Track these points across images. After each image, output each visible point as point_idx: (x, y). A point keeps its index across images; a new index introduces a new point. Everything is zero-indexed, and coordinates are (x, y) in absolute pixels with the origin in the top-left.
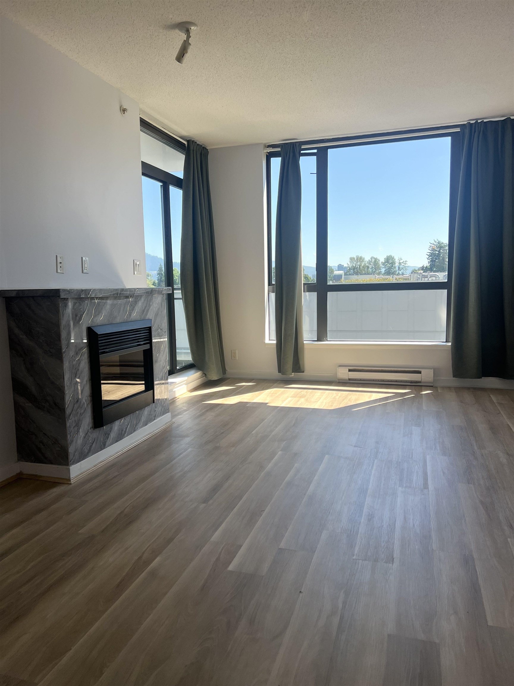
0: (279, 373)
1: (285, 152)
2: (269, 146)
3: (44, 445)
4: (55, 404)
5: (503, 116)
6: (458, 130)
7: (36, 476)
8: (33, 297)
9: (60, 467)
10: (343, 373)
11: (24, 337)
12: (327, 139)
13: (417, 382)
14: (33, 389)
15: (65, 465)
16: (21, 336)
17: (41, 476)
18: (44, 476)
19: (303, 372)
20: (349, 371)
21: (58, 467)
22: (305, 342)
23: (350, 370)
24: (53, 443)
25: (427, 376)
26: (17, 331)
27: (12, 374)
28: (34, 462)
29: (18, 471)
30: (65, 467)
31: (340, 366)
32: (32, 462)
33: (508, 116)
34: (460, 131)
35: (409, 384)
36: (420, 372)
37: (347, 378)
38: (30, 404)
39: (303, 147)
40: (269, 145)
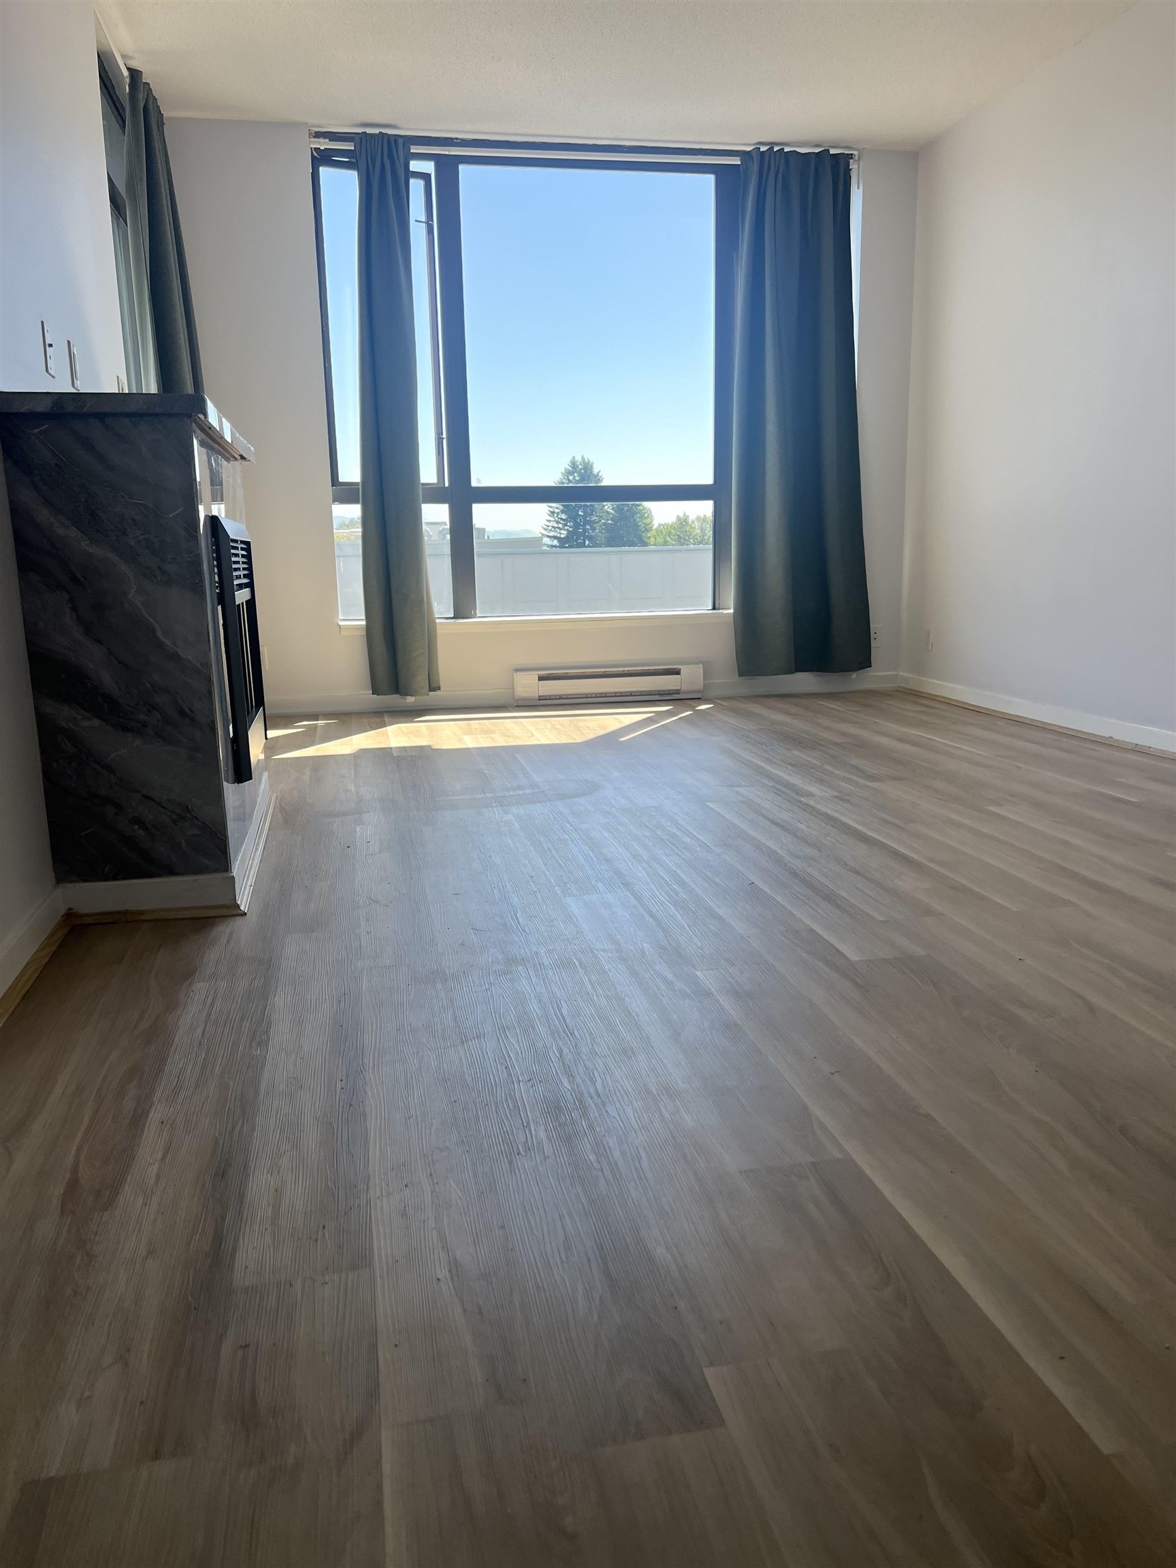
0: (373, 694)
1: (369, 155)
2: (318, 135)
3: (145, 829)
4: (182, 713)
5: (817, 146)
6: (736, 161)
7: (126, 912)
8: (101, 417)
9: (201, 878)
10: (528, 685)
11: (73, 532)
12: (462, 140)
13: (669, 693)
14: (107, 679)
15: (217, 871)
16: (61, 531)
17: (141, 913)
18: (151, 911)
19: (439, 688)
20: (539, 680)
21: (194, 881)
22: (437, 621)
23: (541, 678)
24: (175, 817)
25: (690, 677)
26: (43, 515)
27: (29, 643)
28: (115, 878)
29: (63, 911)
30: (219, 876)
31: (517, 670)
32: (106, 878)
33: (825, 147)
34: (739, 163)
35: (657, 698)
36: (677, 672)
37: (536, 695)
38: (96, 722)
39: (414, 150)
40: (318, 132)
